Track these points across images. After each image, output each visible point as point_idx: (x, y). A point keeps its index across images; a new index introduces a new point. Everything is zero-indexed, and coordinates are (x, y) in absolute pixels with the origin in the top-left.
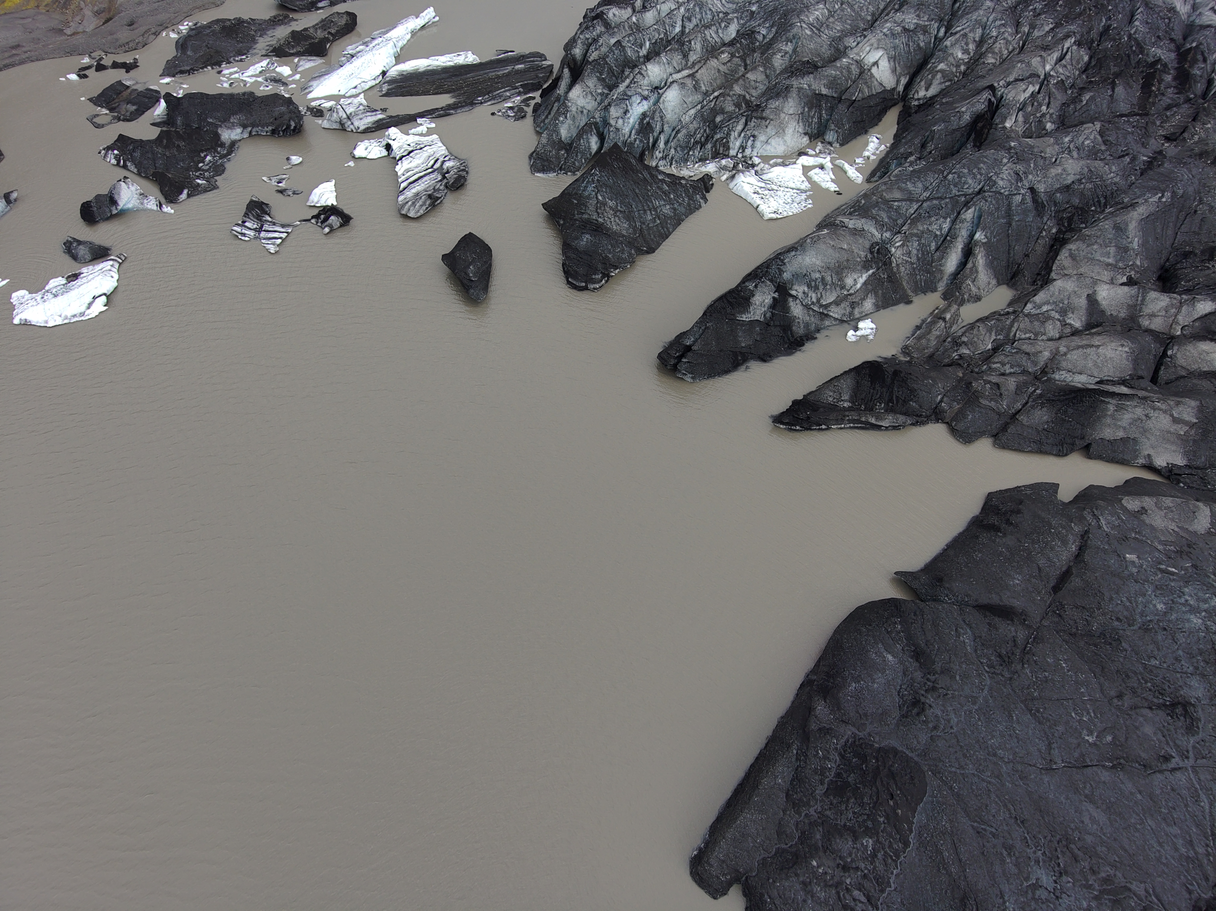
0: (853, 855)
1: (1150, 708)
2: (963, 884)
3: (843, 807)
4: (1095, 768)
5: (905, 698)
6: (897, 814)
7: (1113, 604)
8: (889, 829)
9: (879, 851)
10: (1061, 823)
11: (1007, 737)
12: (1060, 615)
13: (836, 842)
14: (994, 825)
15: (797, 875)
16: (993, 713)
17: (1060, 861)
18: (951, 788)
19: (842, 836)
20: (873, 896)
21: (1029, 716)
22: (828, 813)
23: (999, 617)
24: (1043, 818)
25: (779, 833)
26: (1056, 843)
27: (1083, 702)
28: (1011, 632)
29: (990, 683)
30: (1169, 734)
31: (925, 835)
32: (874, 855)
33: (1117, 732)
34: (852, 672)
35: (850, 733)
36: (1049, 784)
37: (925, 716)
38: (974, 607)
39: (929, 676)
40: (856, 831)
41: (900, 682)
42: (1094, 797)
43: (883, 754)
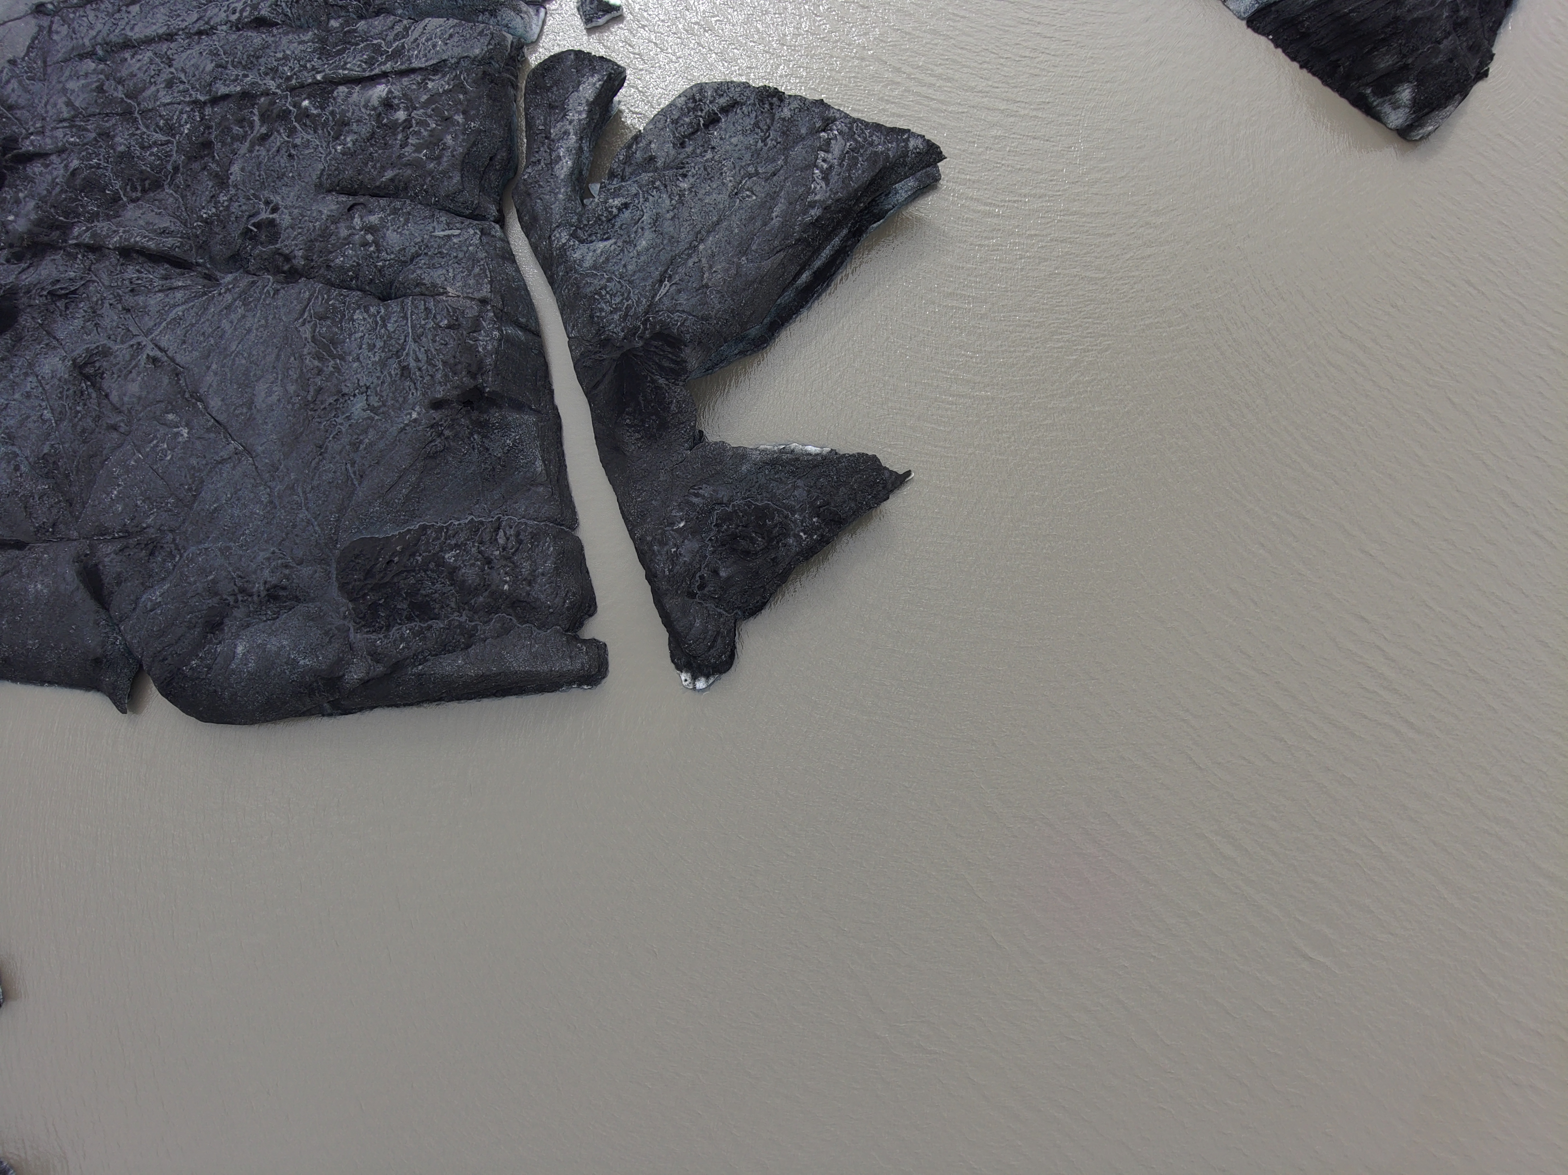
0: (472, 561)
1: (107, 396)
2: (419, 465)
3: (437, 595)
4: (214, 414)
5: (277, 609)
6: (402, 549)
8: (423, 547)
9: (449, 544)
10: (295, 417)
11: (243, 501)
12: (54, 525)
13: (473, 583)
14: (343, 468)
15: (528, 593)
16: (226, 525)
17: (332, 401)
18: (338, 520)
19: (464, 581)
20: (492, 527)
21: (203, 494)
22: (453, 604)
23: (101, 580)
24: (302, 433)
25: (508, 631)
26: (317, 413)
27: (146, 456)
28: (113, 559)
29: (192, 546)
30: (125, 368)
31: (402, 517)
32: (457, 546)
33: (158, 413)
34: (288, 673)
35: (358, 636)
36: (264, 443)
37: (282, 581)
38: (108, 610)
39: (231, 603)
40: (450, 573)
41: (262, 624)
42: (246, 402)
43: (355, 594)
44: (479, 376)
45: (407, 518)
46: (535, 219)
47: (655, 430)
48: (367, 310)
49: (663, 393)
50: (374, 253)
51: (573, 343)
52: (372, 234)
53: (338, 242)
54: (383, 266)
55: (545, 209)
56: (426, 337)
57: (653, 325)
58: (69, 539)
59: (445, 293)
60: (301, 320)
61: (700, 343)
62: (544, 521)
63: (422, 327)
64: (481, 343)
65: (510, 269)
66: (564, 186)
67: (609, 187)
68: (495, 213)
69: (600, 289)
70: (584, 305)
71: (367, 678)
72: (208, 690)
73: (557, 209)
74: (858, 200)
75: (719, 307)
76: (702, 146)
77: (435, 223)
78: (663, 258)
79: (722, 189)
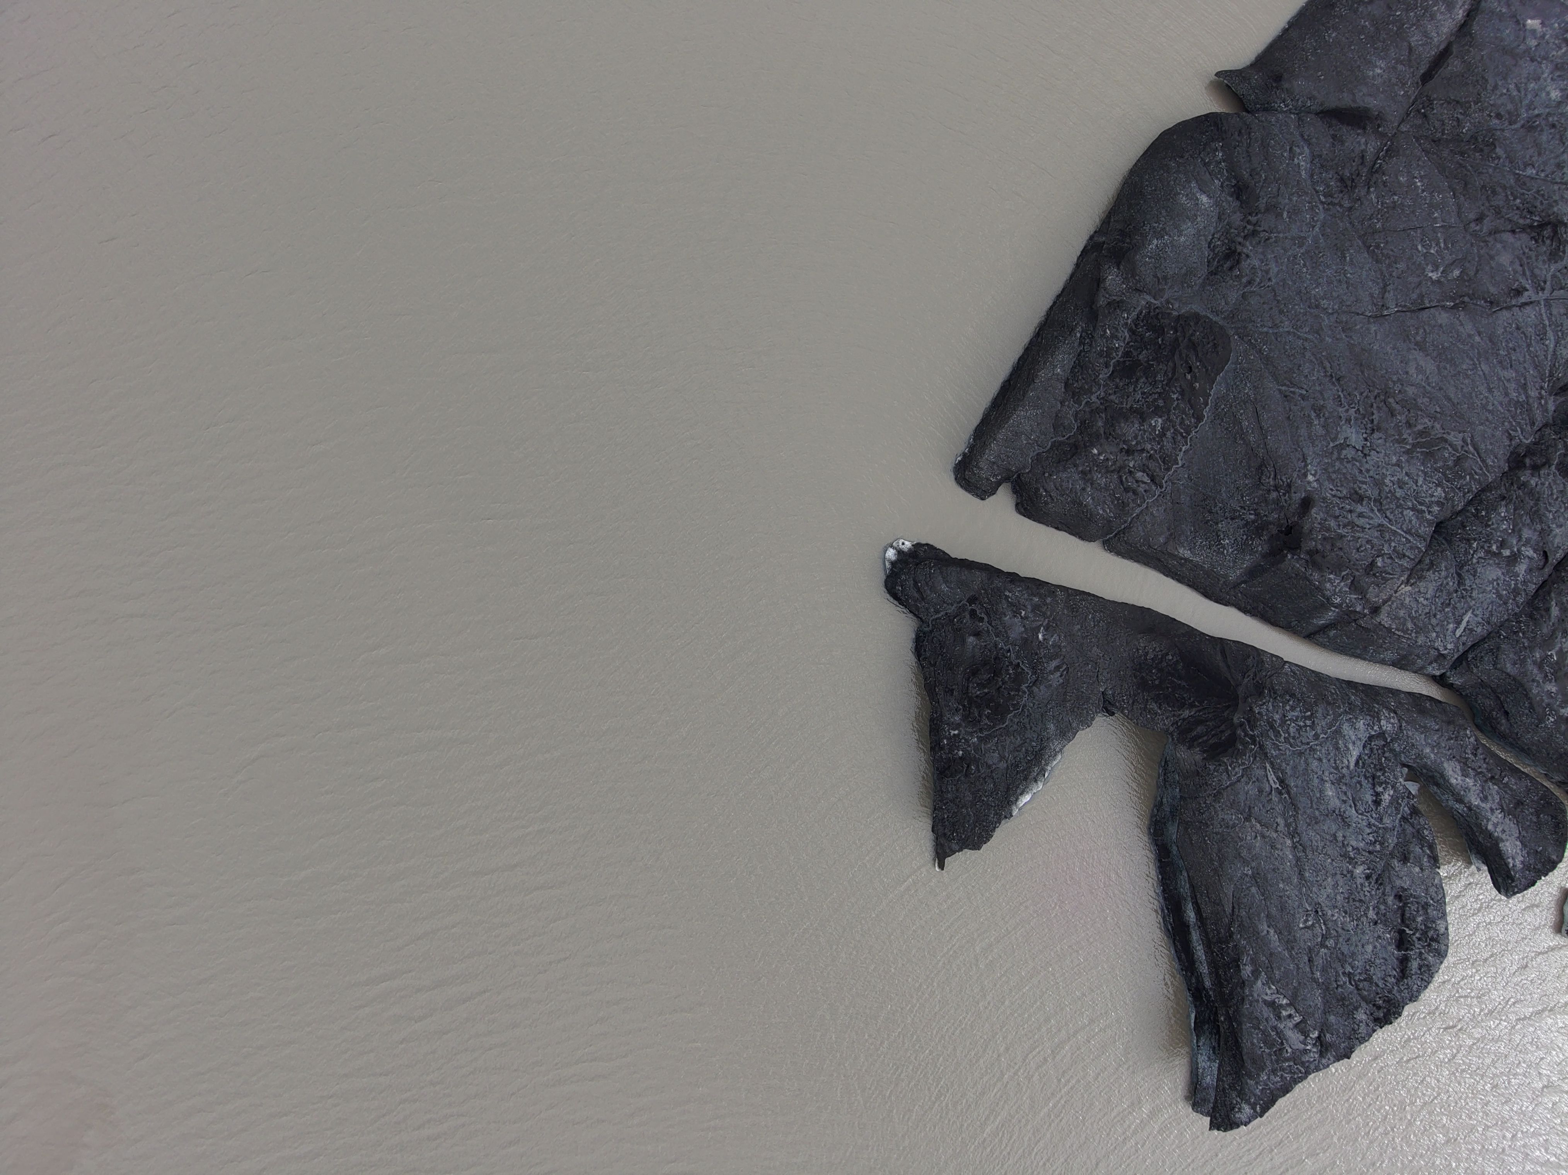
0: (1139, 437)
1: (1513, 232)
2: (1261, 452)
3: (1131, 389)
4: (1432, 310)
5: (1217, 250)
6: (1195, 388)
7: (1496, 94)
8: (1182, 406)
9: (1168, 430)
10: (1382, 377)
11: (1335, 283)
12: (1425, 116)
13: (1120, 426)
14: (1305, 387)
15: (1076, 466)
16: (1323, 255)
17: (1374, 417)
18: (1260, 352)
19: (1127, 420)
20: (1158, 475)
21: (1366, 255)
22: (1112, 397)
23: (1348, 125)
24: (1363, 372)
25: (1055, 427)
26: (1372, 398)
27: (1434, 230)
28: (1360, 145)
29: (1324, 218)
30: (1528, 263)
31: (1223, 406)
32: (1163, 434)
33: (1467, 265)
34: (1155, 225)
35: (1143, 303)
36: (1376, 334)
37: (1239, 270)
38: (1317, 114)
39: (1250, 217)
40: (1143, 413)
41: (1212, 230)
42: (1425, 344)
43: (1183, 323)
44: (1308, 557)
45: (1219, 410)
46: (1423, 712)
47: (1144, 675)
48: (1438, 503)
49: (1173, 706)
50: (1488, 547)
51: (1279, 662)
52: (1509, 557)
53: (1521, 522)
54: (1470, 546)
55: (1425, 727)
56: (1376, 538)
57: (1245, 744)
58: (1403, 121)
59: (1407, 582)
60: (1469, 441)
61: (1198, 773)
62: (1131, 523)
63: (1390, 540)
64: (1337, 581)
65: (1389, 655)
66: (1435, 760)
67: (1406, 800)
68: (1451, 680)
69: (1314, 721)
70: (1309, 697)
71: (1102, 286)
72: (1188, 152)
73: (1419, 738)
74: (1229, 1018)
75: (1220, 816)
76: (1385, 915)
77: (1480, 620)
78: (1303, 799)
79: (1331, 901)
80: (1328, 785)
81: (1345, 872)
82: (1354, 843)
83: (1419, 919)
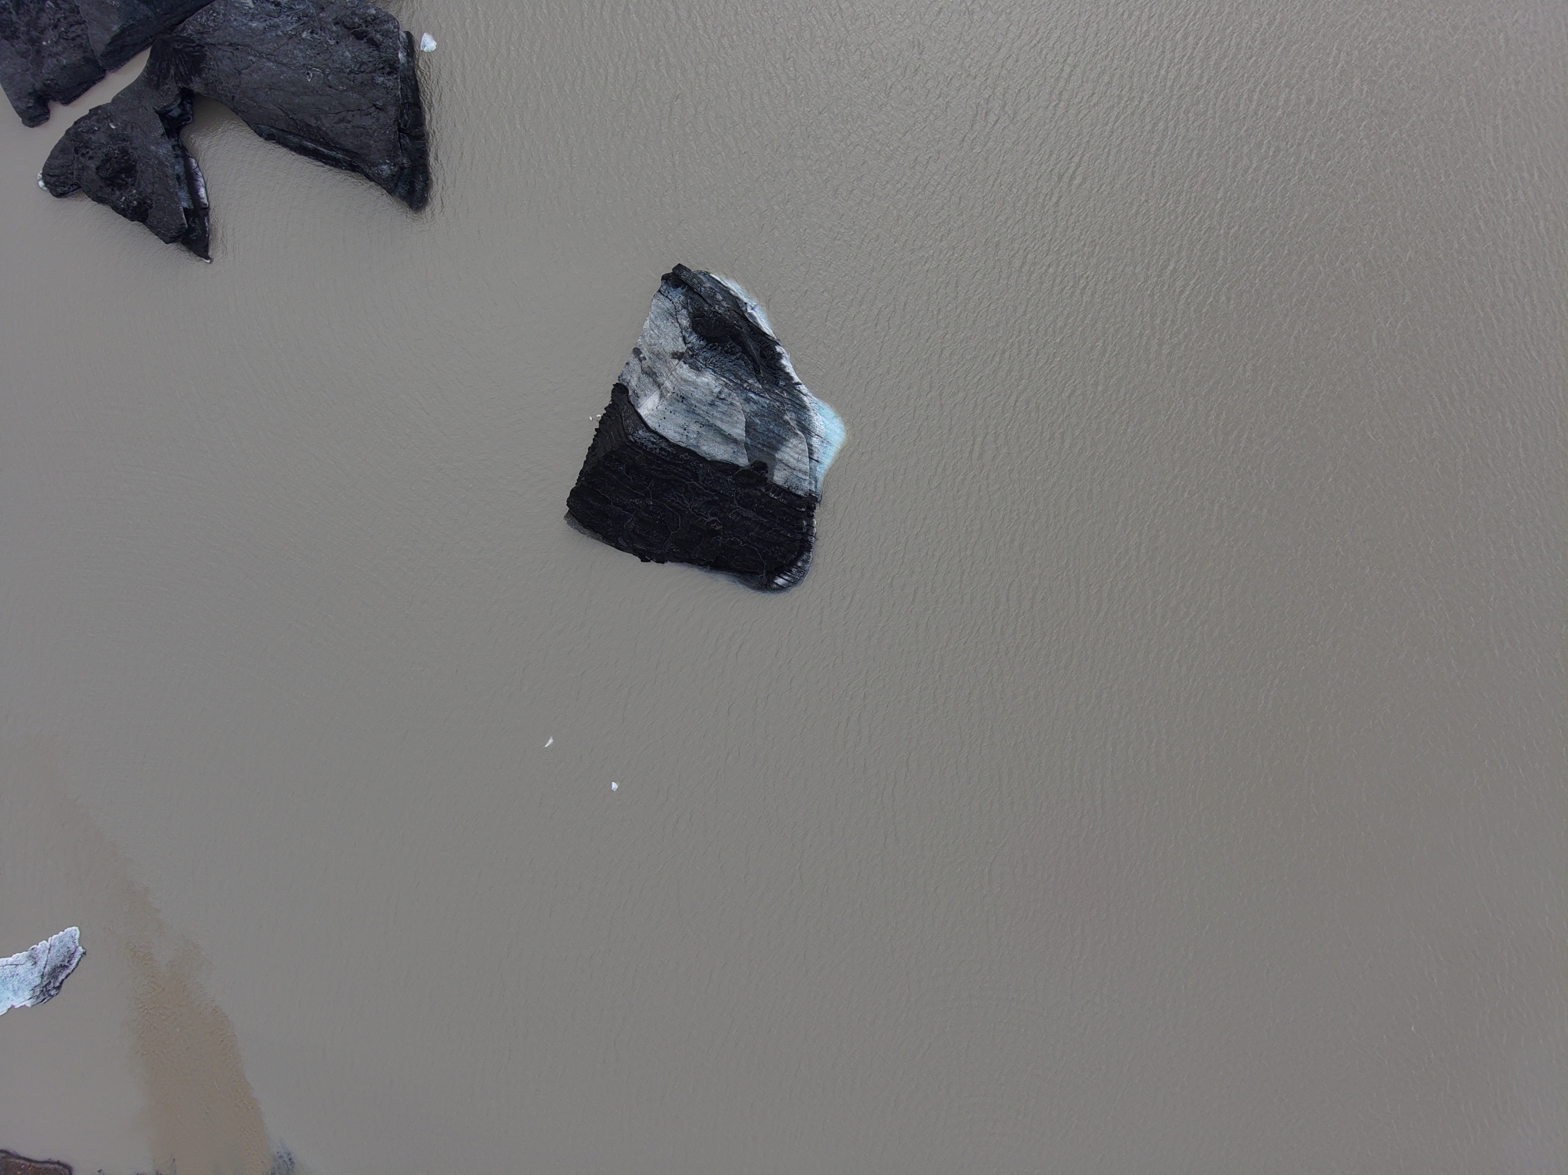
57: (201, 51)
76: (339, 36)
78: (247, 40)
79: (306, 57)
80: (250, 23)
81: (299, 42)
82: (290, 29)
83: (357, 20)
